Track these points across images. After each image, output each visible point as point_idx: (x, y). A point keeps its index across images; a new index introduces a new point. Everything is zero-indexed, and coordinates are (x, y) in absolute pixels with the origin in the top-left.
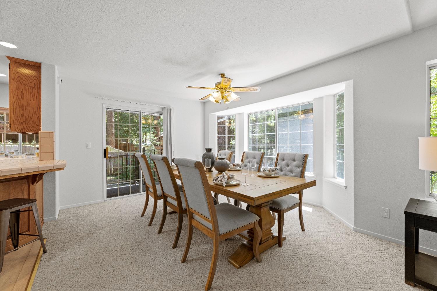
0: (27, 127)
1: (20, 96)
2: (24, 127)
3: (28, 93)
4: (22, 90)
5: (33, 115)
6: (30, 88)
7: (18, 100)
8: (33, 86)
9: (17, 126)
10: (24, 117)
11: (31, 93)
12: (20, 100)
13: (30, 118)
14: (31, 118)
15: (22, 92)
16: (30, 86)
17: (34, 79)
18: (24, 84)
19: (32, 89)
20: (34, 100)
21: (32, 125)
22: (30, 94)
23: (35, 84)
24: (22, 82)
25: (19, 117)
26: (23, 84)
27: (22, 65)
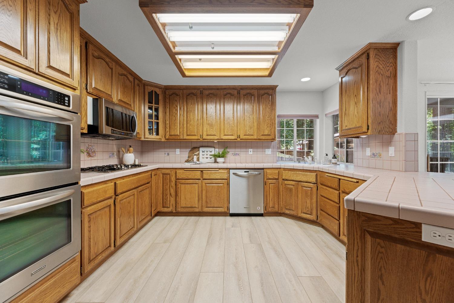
0: (383, 127)
1: (378, 90)
2: (381, 128)
3: (385, 85)
4: (380, 81)
5: (389, 113)
6: (387, 78)
7: (377, 95)
8: (389, 76)
9: (375, 127)
10: (382, 116)
11: (387, 84)
12: (378, 95)
13: (386, 116)
14: (388, 116)
15: (380, 84)
16: (387, 76)
17: (390, 66)
18: (382, 75)
19: (389, 79)
20: (390, 93)
21: (388, 125)
22: (387, 86)
23: (391, 73)
24: (380, 72)
25: (377, 116)
26: (380, 75)
27: (380, 50)
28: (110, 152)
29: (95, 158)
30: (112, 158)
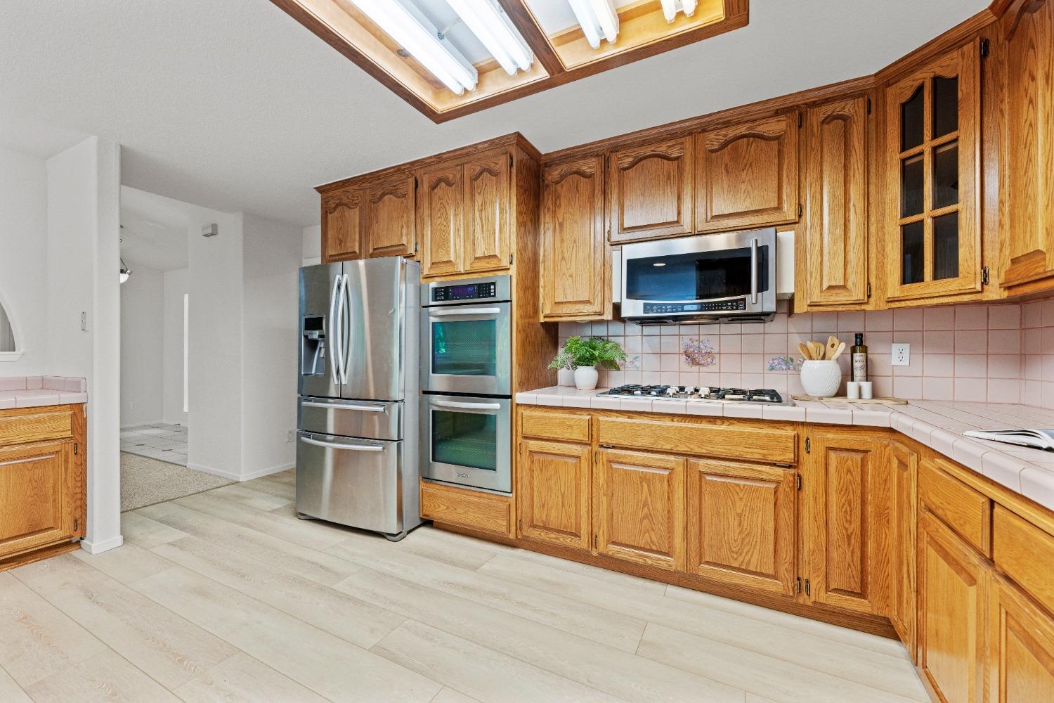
28: (774, 357)
29: (715, 368)
30: (785, 372)
